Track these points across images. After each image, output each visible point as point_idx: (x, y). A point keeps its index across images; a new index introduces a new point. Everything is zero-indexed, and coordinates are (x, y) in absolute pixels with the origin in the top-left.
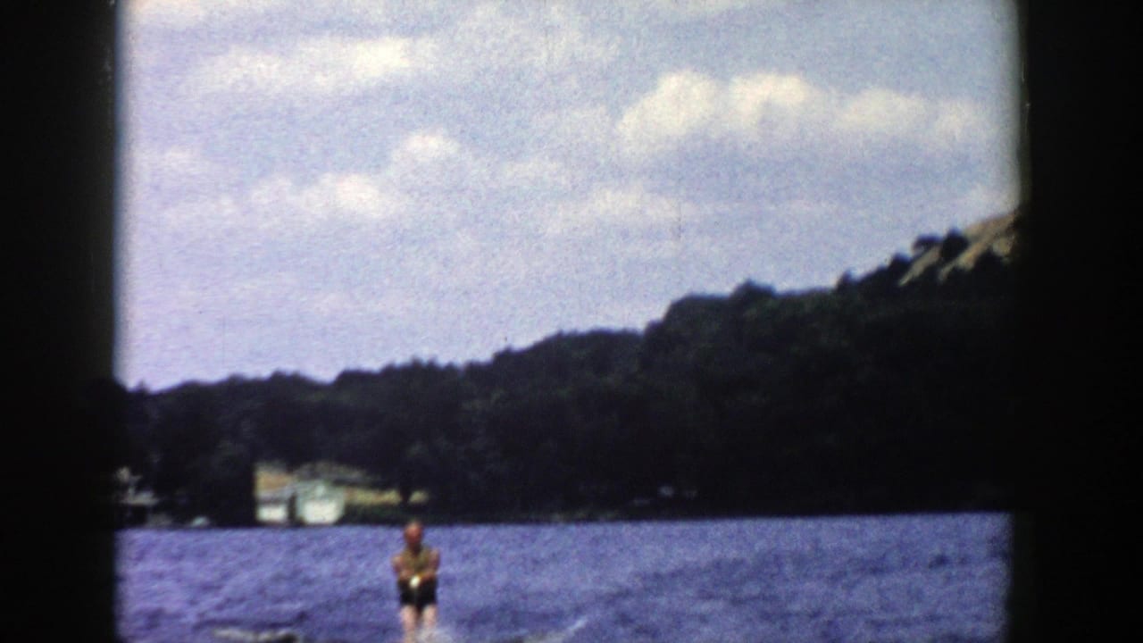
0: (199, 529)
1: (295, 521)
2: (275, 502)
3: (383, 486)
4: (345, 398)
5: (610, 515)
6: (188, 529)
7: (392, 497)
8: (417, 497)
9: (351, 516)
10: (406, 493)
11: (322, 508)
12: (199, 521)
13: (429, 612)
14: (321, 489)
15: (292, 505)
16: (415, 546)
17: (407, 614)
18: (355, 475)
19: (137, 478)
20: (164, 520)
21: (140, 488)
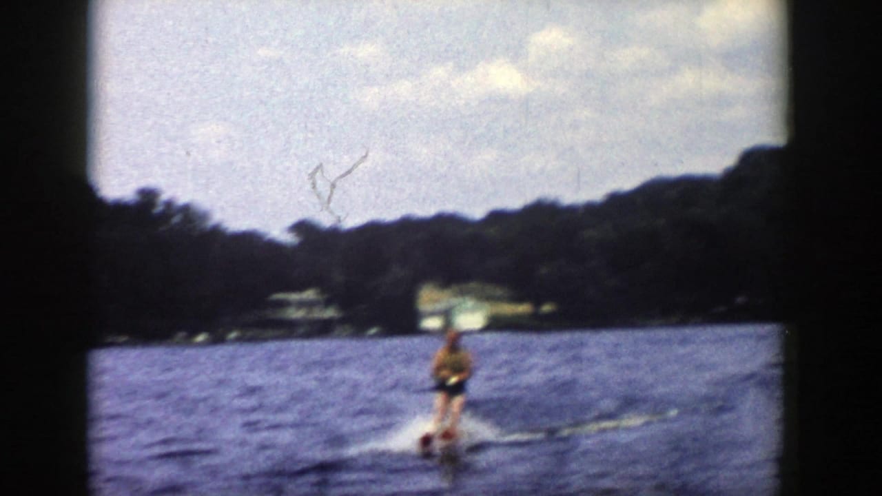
0: (373, 337)
2: (432, 314)
3: (518, 300)
4: (492, 231)
6: (364, 337)
7: (523, 308)
8: (547, 308)
9: (495, 324)
10: (537, 305)
11: (471, 318)
12: (373, 331)
13: (458, 401)
14: (470, 303)
15: (447, 314)
18: (499, 292)
19: (326, 296)
20: (347, 330)
21: (326, 304)
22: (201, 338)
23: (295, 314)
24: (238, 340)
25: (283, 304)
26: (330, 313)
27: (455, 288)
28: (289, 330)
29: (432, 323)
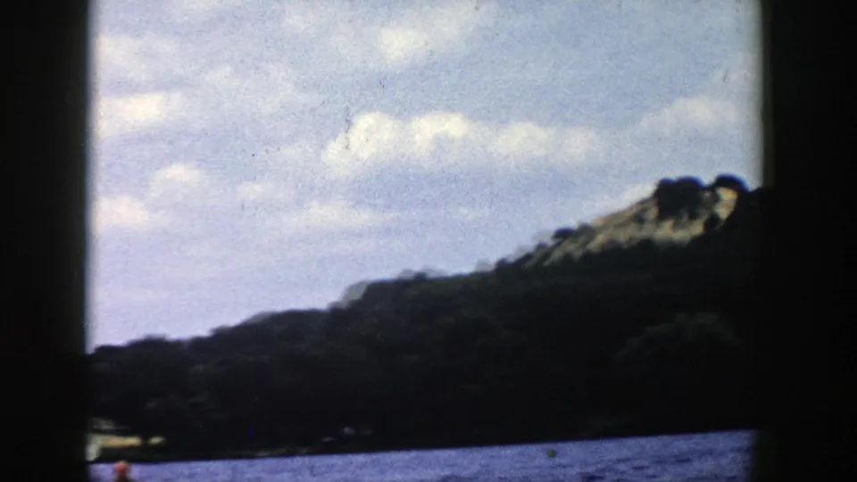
4: (104, 366)
5: (305, 450)
8: (156, 440)
9: (106, 456)
10: (146, 438)
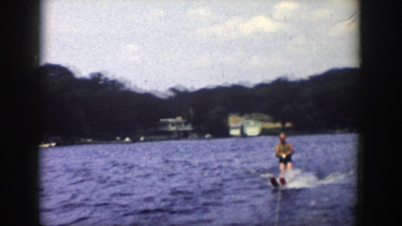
0: (208, 139)
1: (243, 135)
2: (236, 128)
3: (275, 121)
6: (204, 139)
7: (278, 125)
8: (288, 125)
9: (264, 132)
10: (283, 124)
11: (253, 129)
12: (208, 136)
13: (289, 165)
14: (252, 123)
15: (242, 129)
16: (283, 142)
17: (282, 166)
18: (266, 117)
19: (185, 120)
20: (195, 136)
21: (186, 124)
22: (127, 139)
23: (172, 129)
24: (145, 141)
25: (167, 124)
26: (188, 128)
27: (246, 116)
28: (168, 135)
29: (235, 132)
